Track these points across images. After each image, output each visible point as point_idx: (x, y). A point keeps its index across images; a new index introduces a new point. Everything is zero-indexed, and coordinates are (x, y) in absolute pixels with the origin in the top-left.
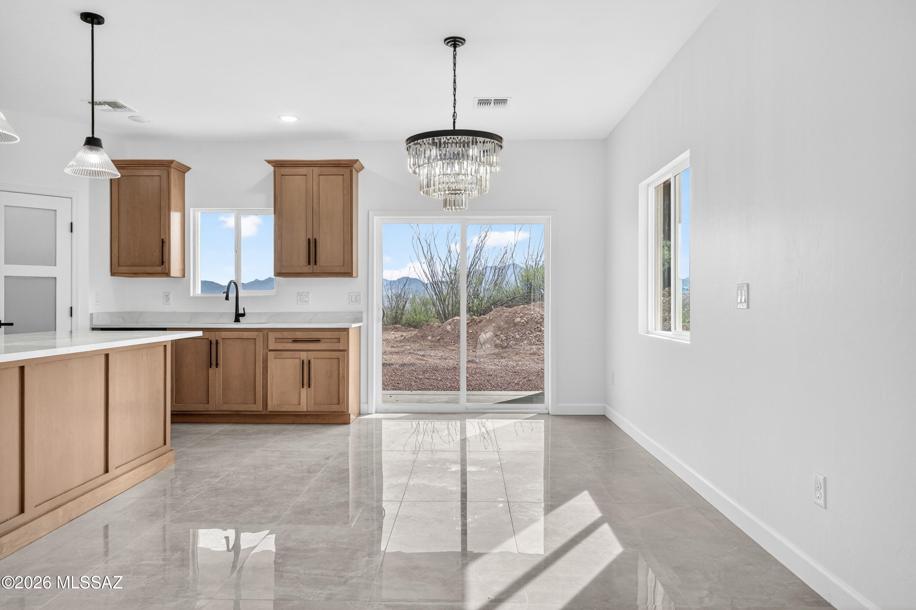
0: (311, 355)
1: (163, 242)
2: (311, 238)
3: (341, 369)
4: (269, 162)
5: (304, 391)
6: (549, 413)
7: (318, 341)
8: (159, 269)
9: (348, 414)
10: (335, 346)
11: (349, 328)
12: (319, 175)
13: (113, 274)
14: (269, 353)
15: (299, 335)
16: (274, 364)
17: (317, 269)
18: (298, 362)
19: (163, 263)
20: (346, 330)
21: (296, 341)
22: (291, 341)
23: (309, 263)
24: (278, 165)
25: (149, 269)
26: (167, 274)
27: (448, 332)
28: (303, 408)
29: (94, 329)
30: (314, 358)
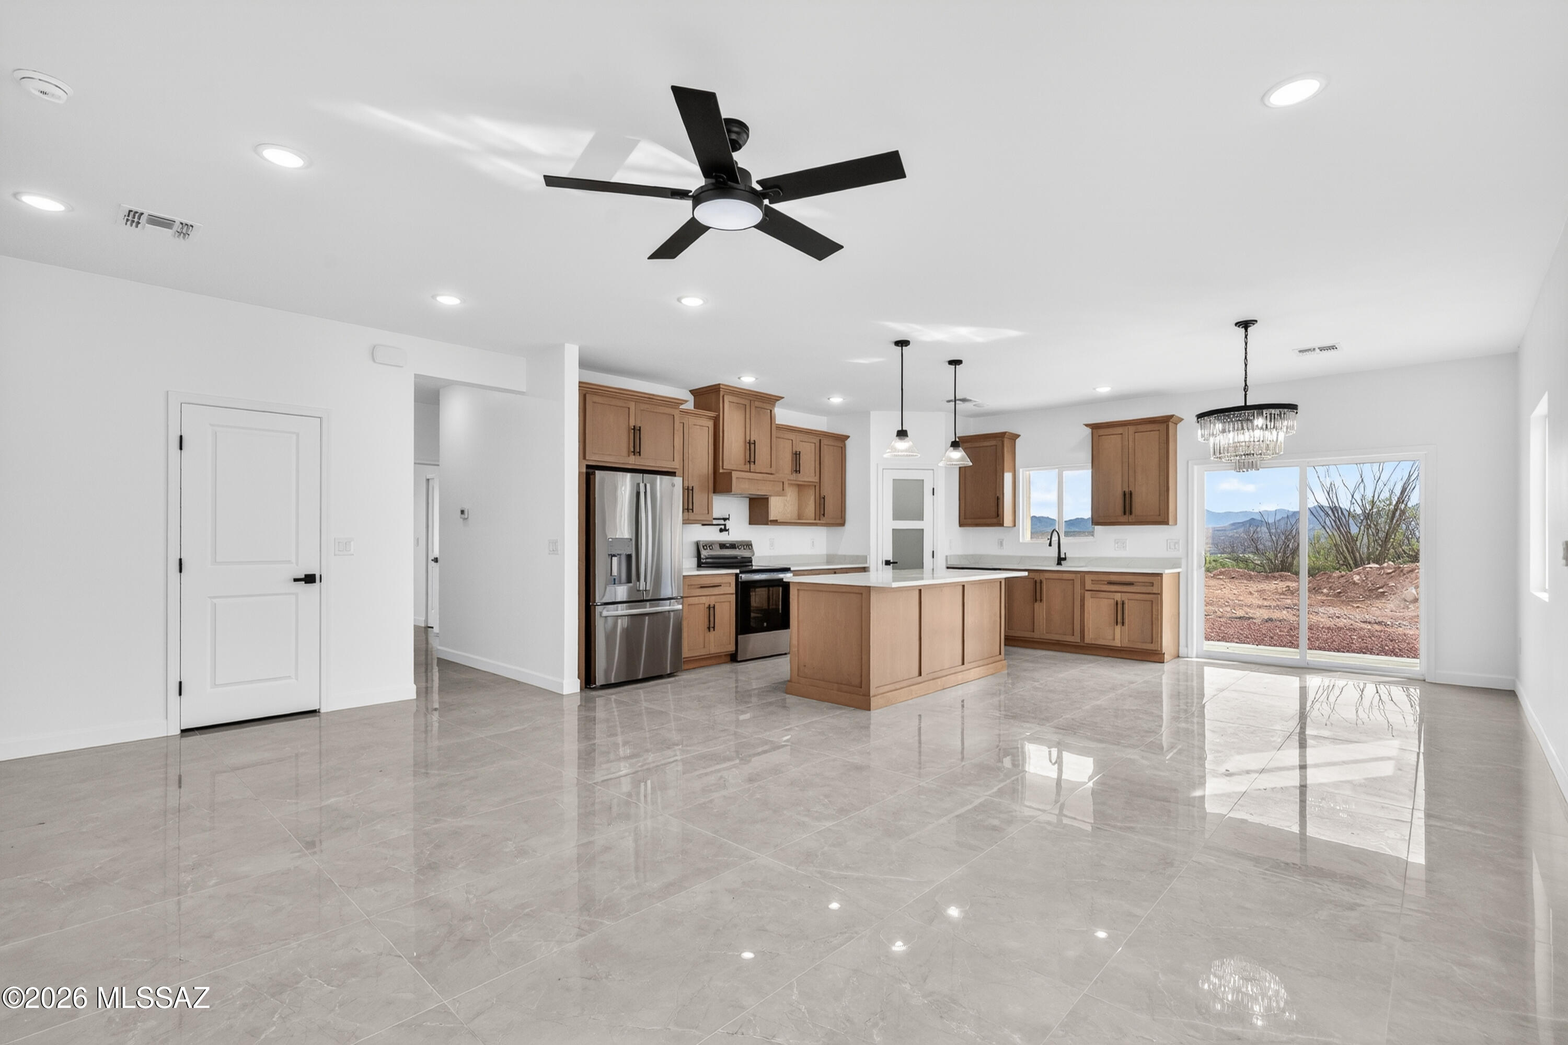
0: (1125, 597)
1: (998, 498)
2: (1127, 490)
3: (1154, 613)
4: (1087, 425)
5: (1118, 629)
6: (1424, 680)
7: (1131, 584)
8: (995, 521)
9: (1162, 654)
10: (1149, 590)
11: (1162, 574)
12: (1135, 433)
13: (961, 525)
14: (1086, 592)
15: (1113, 578)
16: (1090, 603)
17: (1132, 518)
18: (1112, 602)
19: (998, 516)
20: (1160, 575)
21: (1110, 583)
22: (1106, 583)
23: (1125, 513)
24: (1095, 427)
25: (989, 521)
26: (1001, 524)
27: (1354, 583)
28: (1117, 643)
29: (948, 568)
30: (1128, 599)
